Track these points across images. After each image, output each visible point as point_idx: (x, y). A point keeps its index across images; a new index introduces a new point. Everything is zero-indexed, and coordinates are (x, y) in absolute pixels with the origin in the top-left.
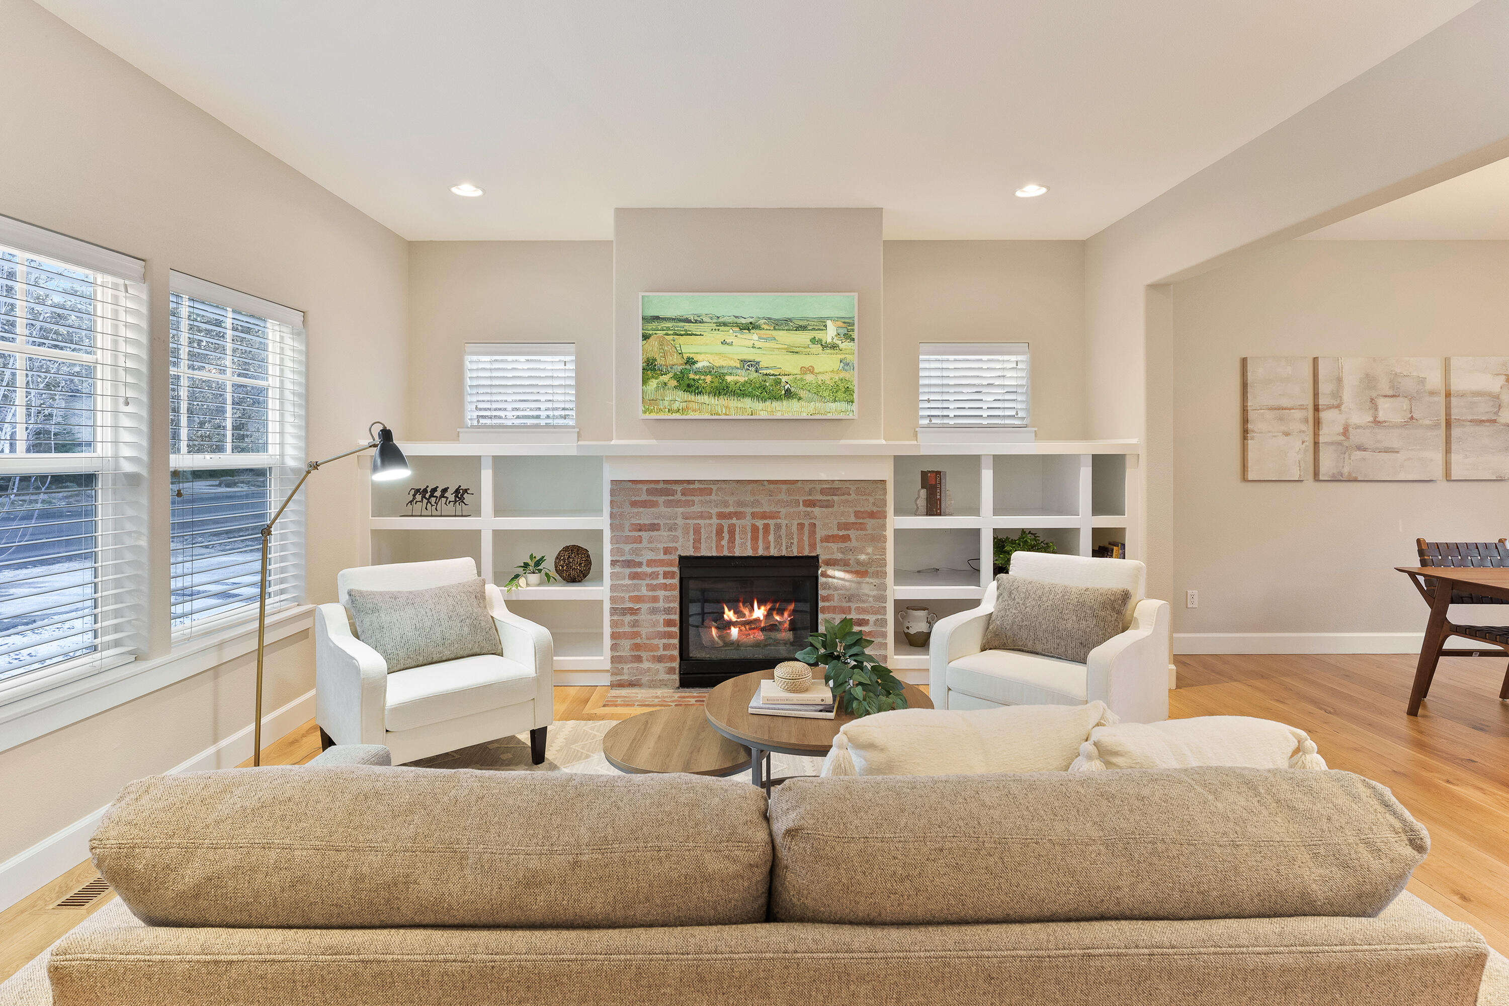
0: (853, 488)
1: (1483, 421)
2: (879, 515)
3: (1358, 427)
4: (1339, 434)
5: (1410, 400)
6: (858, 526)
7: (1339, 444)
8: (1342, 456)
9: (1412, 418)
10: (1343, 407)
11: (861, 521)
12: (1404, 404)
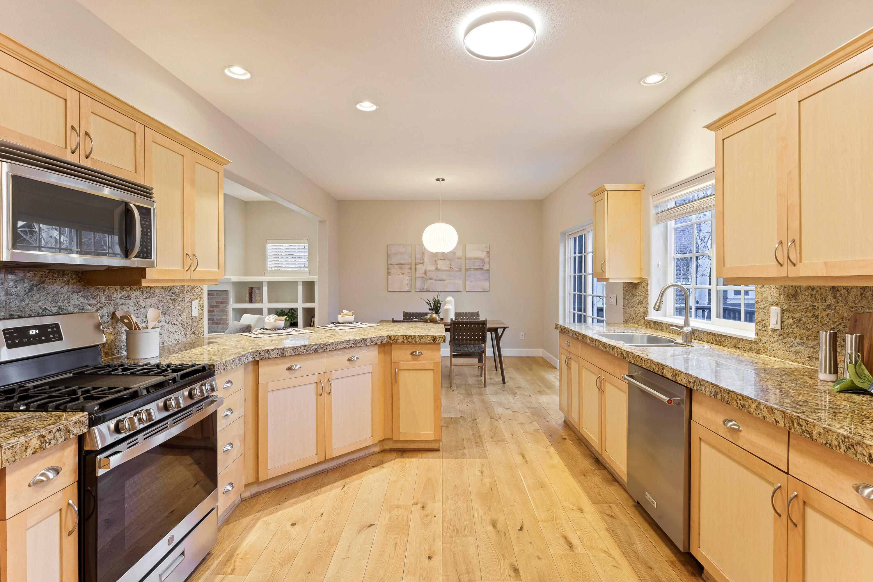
0: (215, 293)
1: (478, 269)
2: (225, 302)
3: (430, 271)
4: (423, 274)
5: (450, 261)
6: (217, 307)
7: (423, 277)
8: (424, 282)
9: (451, 268)
10: (424, 263)
11: (218, 305)
12: (448, 262)
